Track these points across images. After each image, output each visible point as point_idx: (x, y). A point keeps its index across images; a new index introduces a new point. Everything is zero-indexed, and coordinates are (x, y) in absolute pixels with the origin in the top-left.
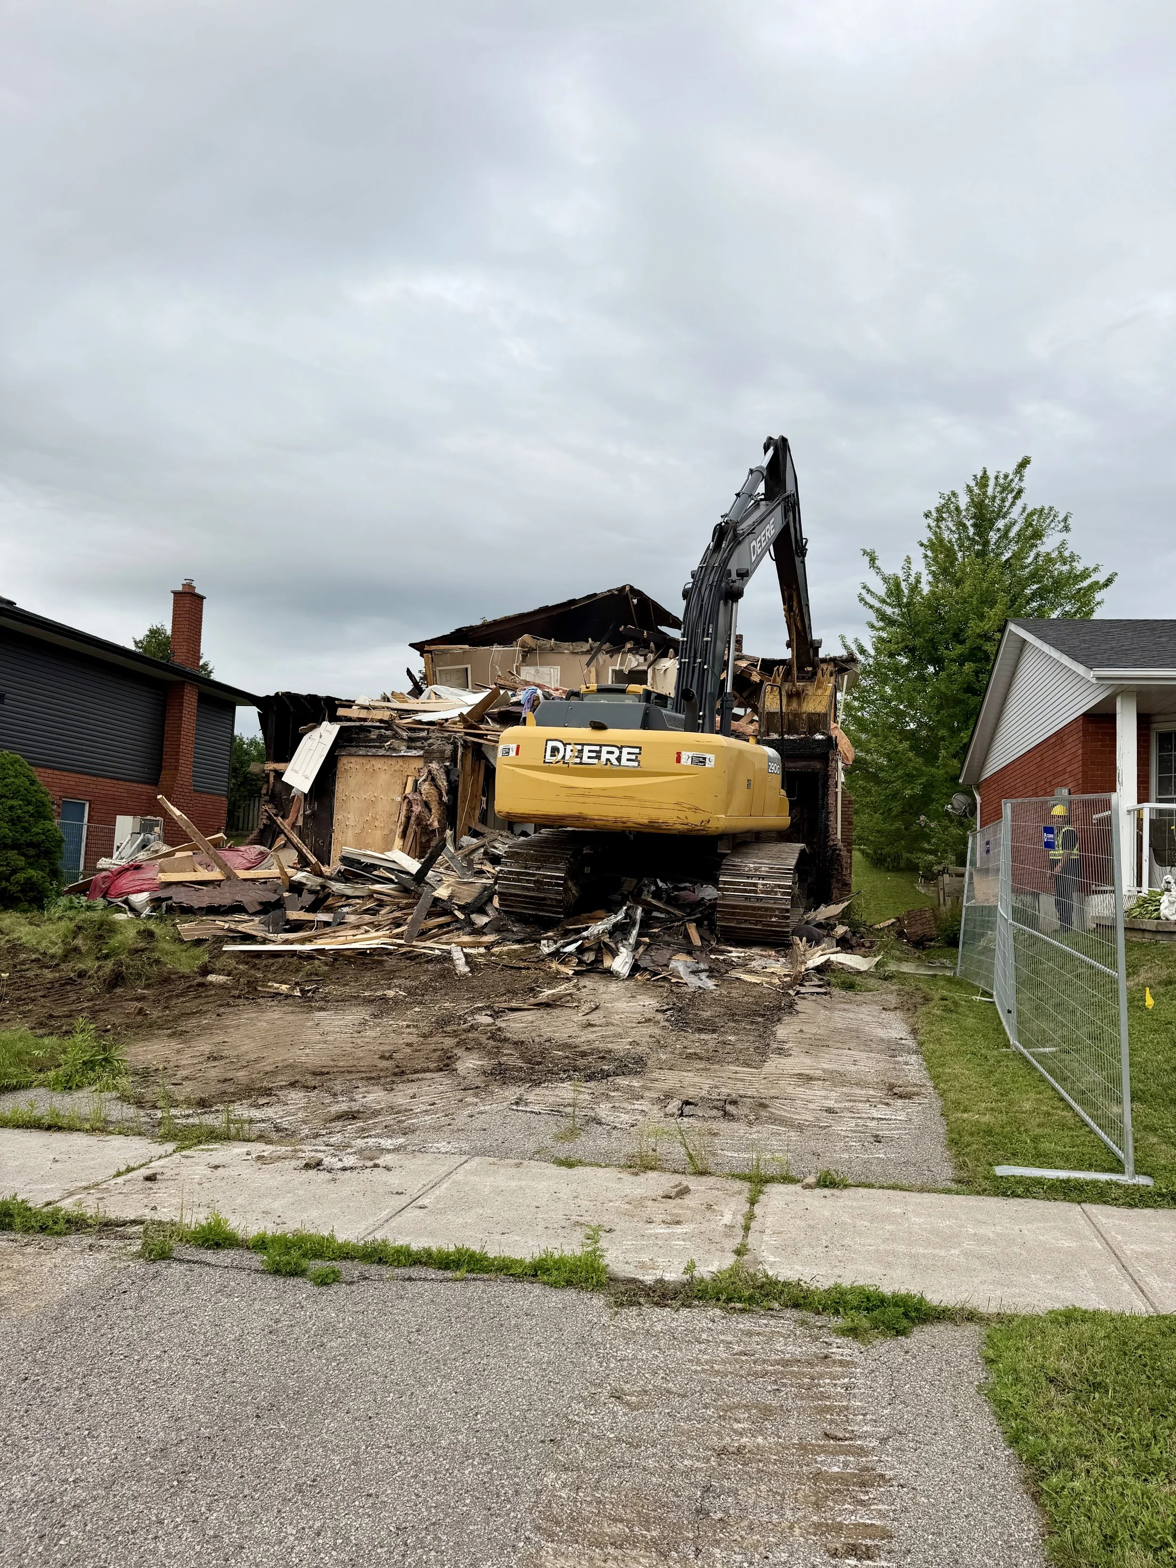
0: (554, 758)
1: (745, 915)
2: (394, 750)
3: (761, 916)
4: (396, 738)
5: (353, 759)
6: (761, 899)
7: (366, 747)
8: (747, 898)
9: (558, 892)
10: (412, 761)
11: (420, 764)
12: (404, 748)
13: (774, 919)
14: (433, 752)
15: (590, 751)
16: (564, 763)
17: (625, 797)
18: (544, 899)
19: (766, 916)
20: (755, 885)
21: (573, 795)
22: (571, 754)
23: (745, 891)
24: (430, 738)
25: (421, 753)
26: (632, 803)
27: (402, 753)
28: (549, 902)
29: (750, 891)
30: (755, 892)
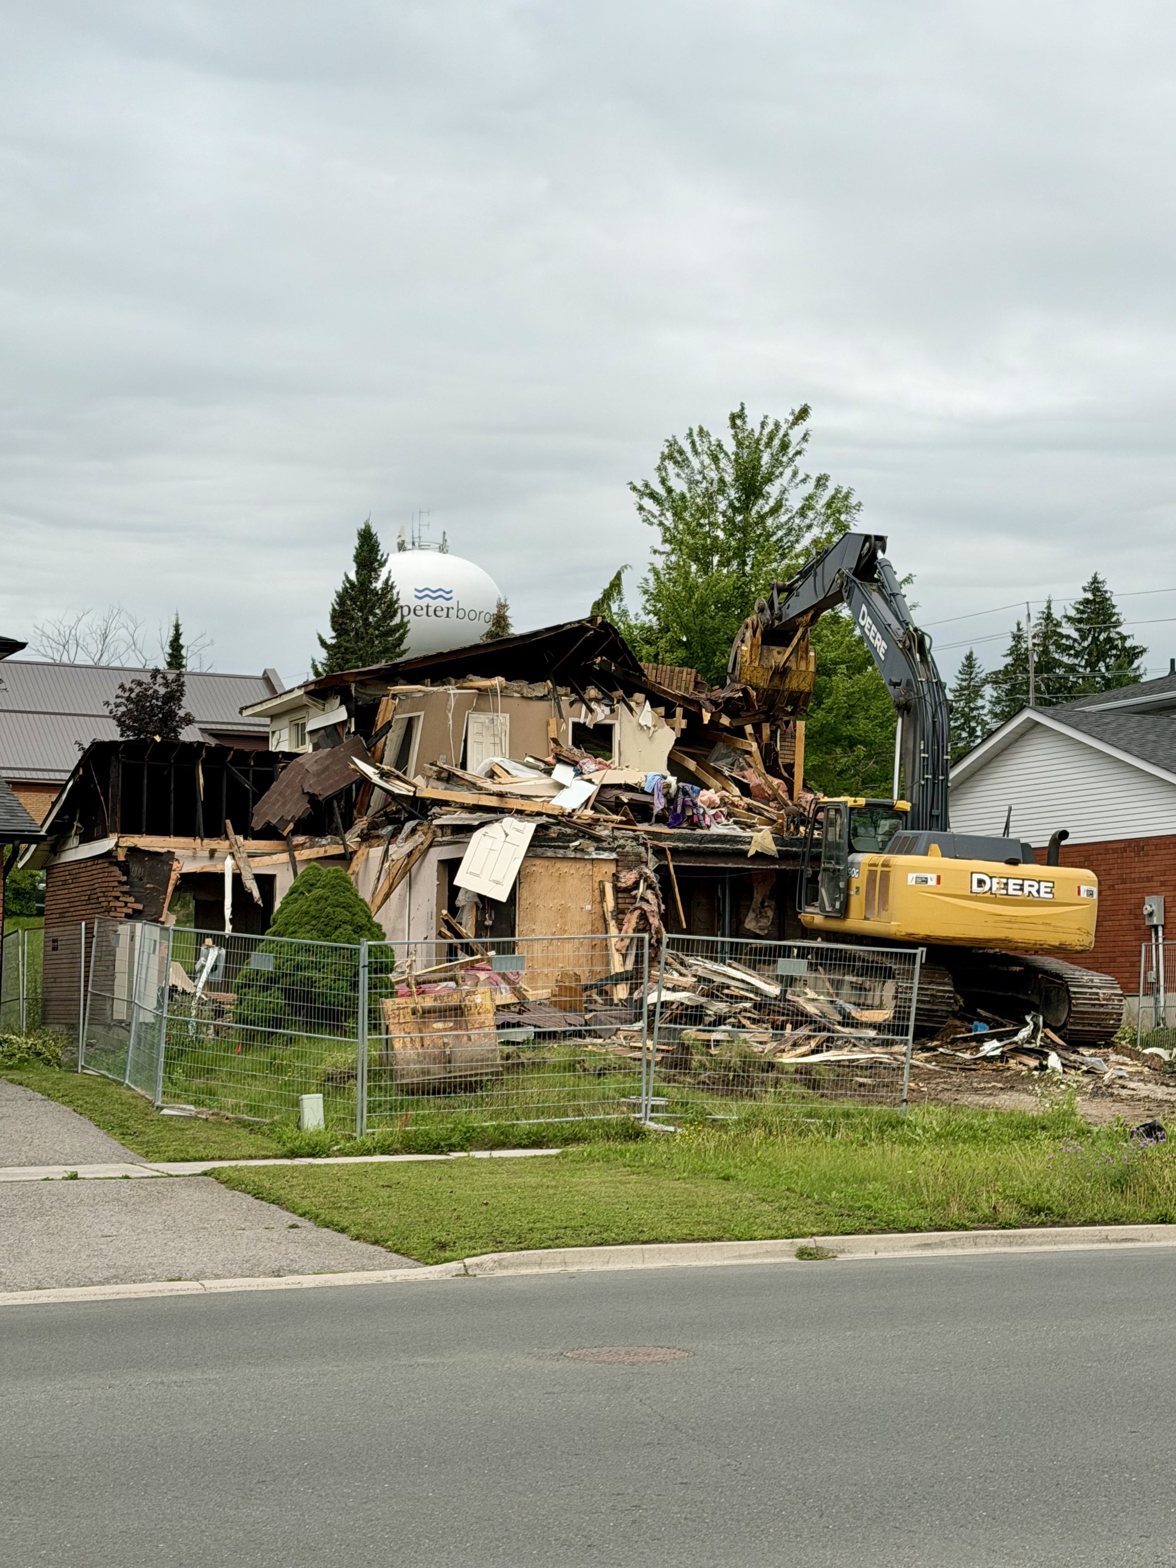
0: (981, 889)
1: (1092, 1019)
2: (582, 850)
3: (1103, 1020)
4: (583, 837)
5: (538, 862)
6: (1102, 1005)
7: (550, 847)
8: (1094, 1005)
9: (949, 1004)
10: (602, 865)
11: (612, 868)
12: (591, 849)
13: (1112, 1022)
14: (627, 854)
15: (1014, 884)
16: (991, 893)
17: (1043, 924)
18: (937, 1011)
19: (1106, 1020)
20: (1097, 994)
21: (1001, 922)
22: (997, 886)
23: (1091, 999)
24: (615, 838)
25: (614, 856)
26: (1050, 929)
27: (595, 856)
28: (939, 1014)
29: (1095, 999)
30: (1098, 999)
